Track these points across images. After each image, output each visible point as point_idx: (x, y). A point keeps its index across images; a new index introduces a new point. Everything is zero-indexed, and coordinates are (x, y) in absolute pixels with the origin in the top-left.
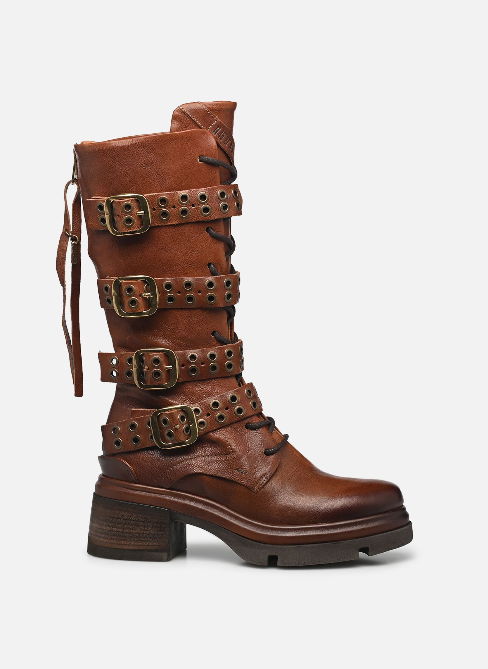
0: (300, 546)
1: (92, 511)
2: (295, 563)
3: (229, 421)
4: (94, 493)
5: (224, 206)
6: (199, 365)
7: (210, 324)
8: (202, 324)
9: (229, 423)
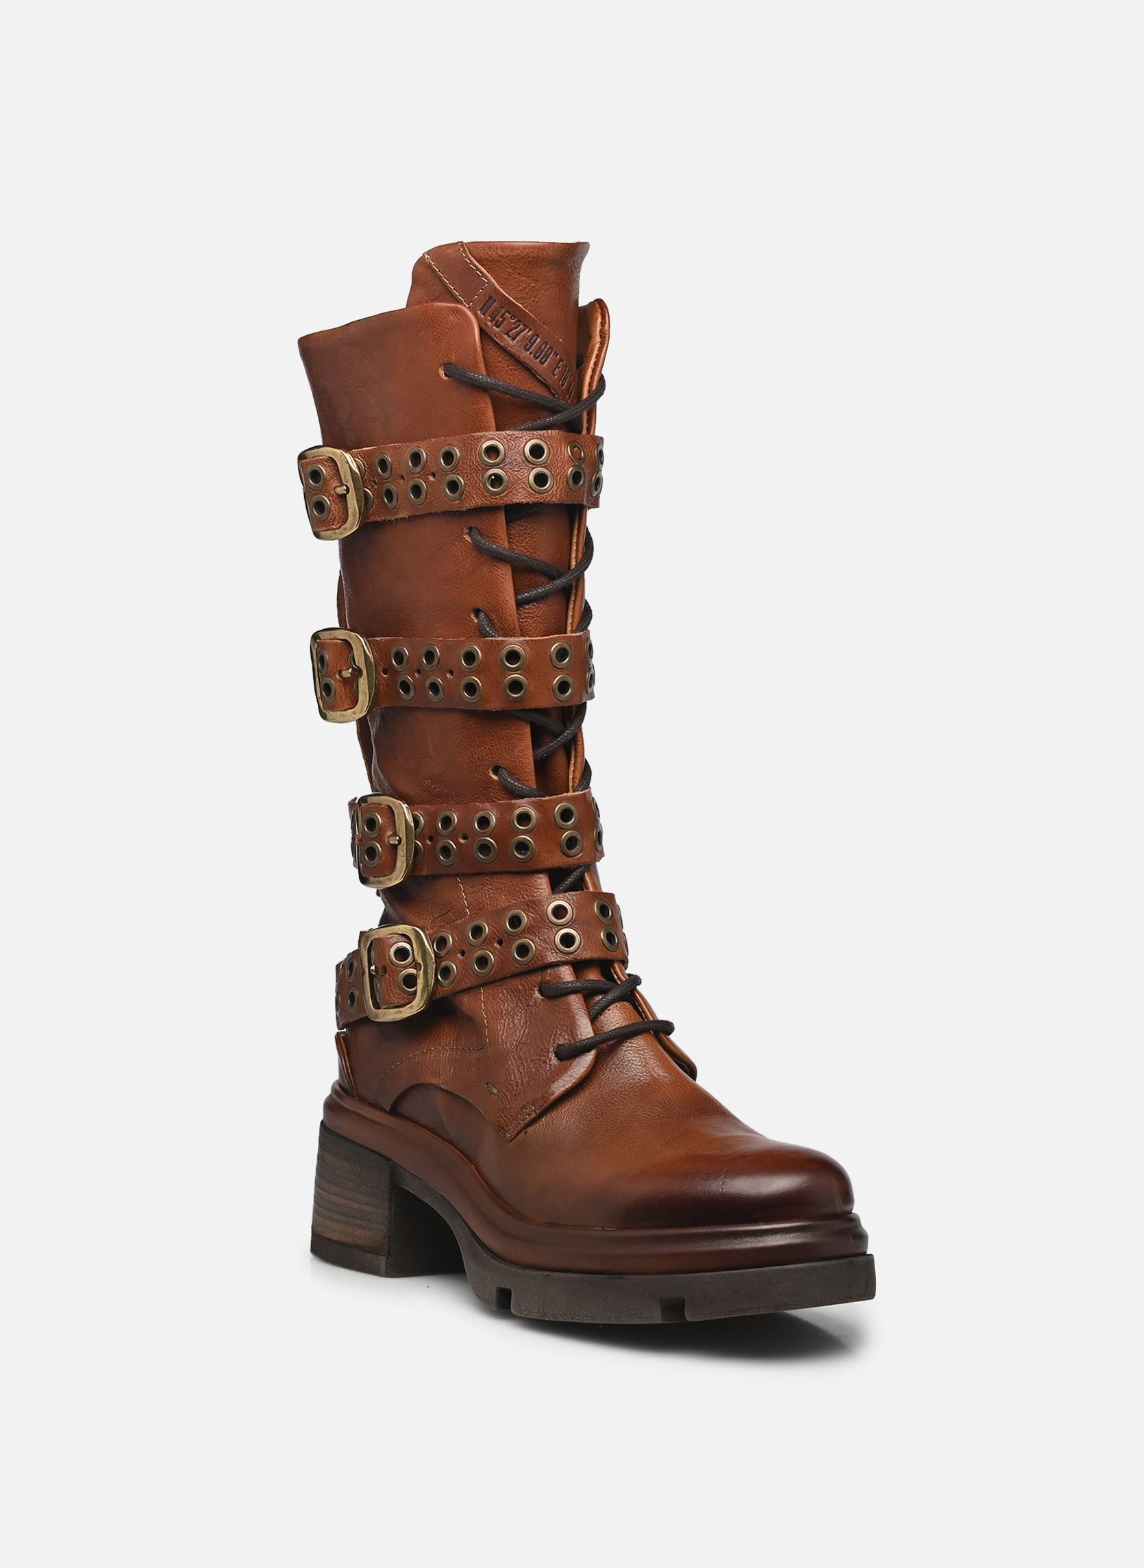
0: (547, 1273)
1: (318, 1162)
2: (536, 1311)
3: (500, 970)
4: (322, 1123)
5: (493, 477)
6: (457, 840)
7: (485, 748)
8: (468, 747)
9: (500, 976)
